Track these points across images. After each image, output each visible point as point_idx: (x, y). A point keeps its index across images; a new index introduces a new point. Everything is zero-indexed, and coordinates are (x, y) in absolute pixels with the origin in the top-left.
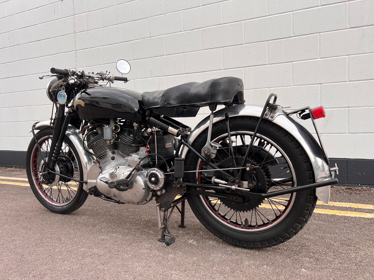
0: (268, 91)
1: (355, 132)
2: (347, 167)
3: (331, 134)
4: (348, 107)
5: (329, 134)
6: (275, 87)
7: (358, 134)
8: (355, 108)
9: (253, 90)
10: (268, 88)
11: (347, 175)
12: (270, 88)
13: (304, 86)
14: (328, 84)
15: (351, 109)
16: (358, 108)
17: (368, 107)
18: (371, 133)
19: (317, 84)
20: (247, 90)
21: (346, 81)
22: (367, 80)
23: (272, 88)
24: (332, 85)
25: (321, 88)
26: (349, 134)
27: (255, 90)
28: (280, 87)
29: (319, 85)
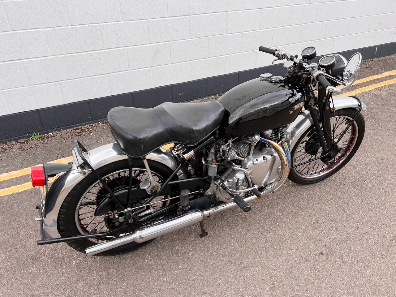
0: (99, 27)
1: (175, 62)
2: (172, 91)
3: (159, 66)
4: (169, 41)
5: (158, 66)
6: (105, 22)
7: (177, 64)
8: (174, 42)
9: (81, 26)
10: (98, 23)
11: (172, 97)
12: (100, 24)
13: (133, 21)
14: (153, 19)
15: (172, 43)
16: (176, 41)
17: (182, 40)
18: (185, 61)
19: (144, 19)
20: (74, 26)
21: (166, 17)
22: (180, 16)
23: (102, 24)
24: (156, 20)
25: (147, 23)
26: (171, 65)
27: (83, 26)
28: (110, 22)
29: (145, 20)
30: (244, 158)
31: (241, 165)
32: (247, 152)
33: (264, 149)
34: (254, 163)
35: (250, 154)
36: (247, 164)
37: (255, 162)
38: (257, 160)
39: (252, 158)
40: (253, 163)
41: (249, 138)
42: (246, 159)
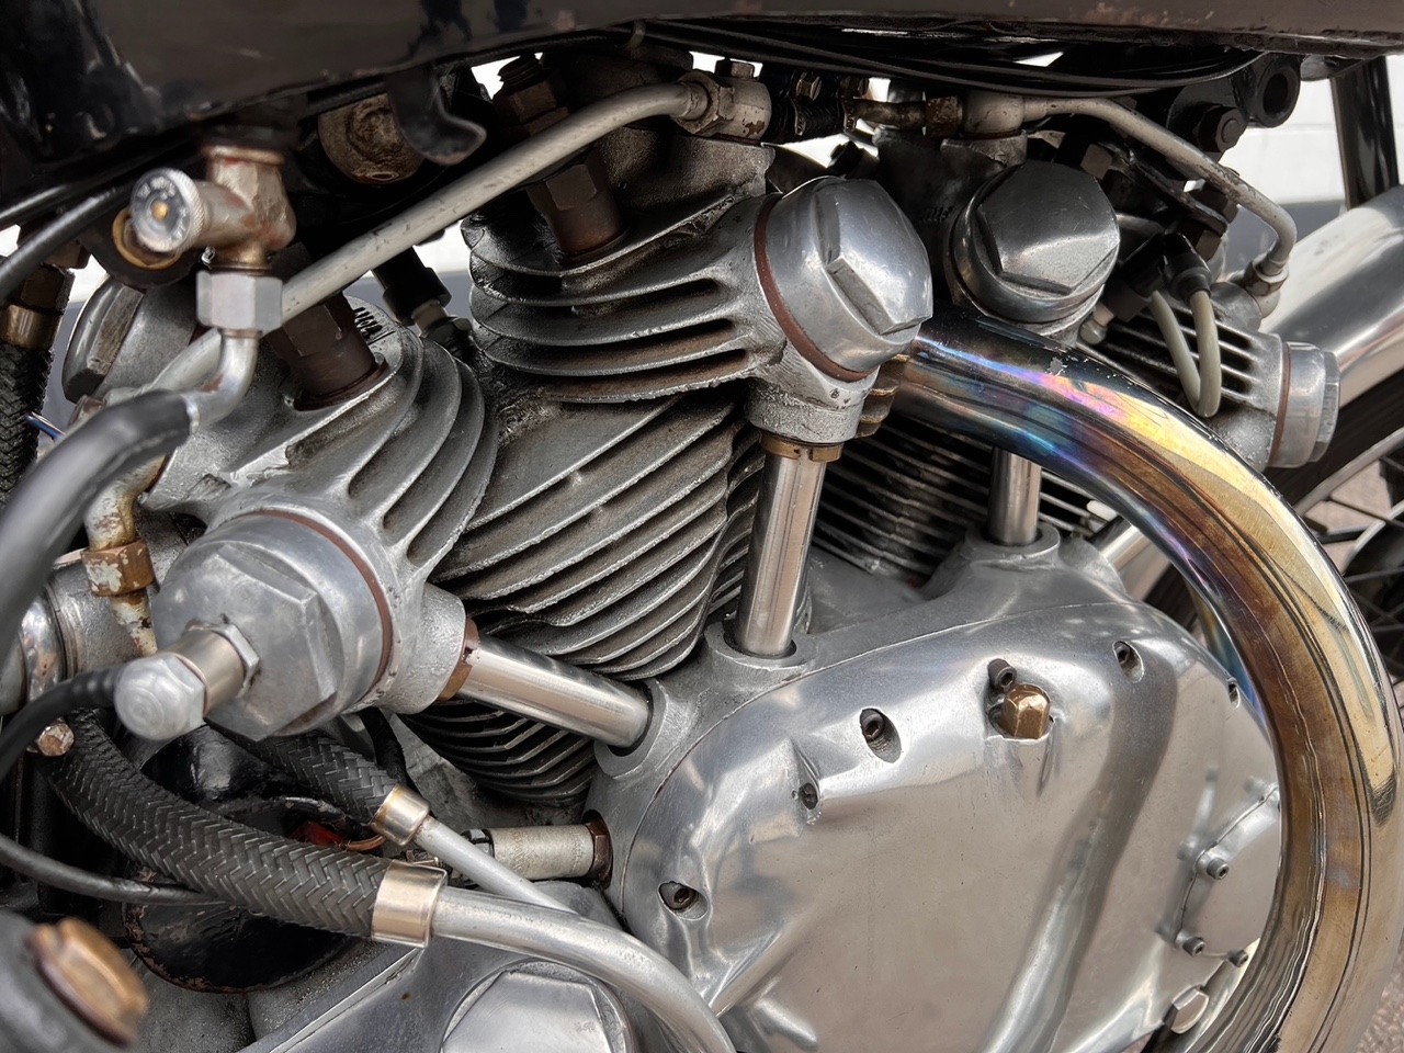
30: (640, 688)
31: (592, 820)
32: (691, 589)
33: (980, 561)
34: (828, 786)
35: (759, 615)
36: (695, 805)
37: (843, 763)
38: (879, 731)
39: (790, 698)
40: (808, 795)
41: (717, 271)
42: (677, 718)
